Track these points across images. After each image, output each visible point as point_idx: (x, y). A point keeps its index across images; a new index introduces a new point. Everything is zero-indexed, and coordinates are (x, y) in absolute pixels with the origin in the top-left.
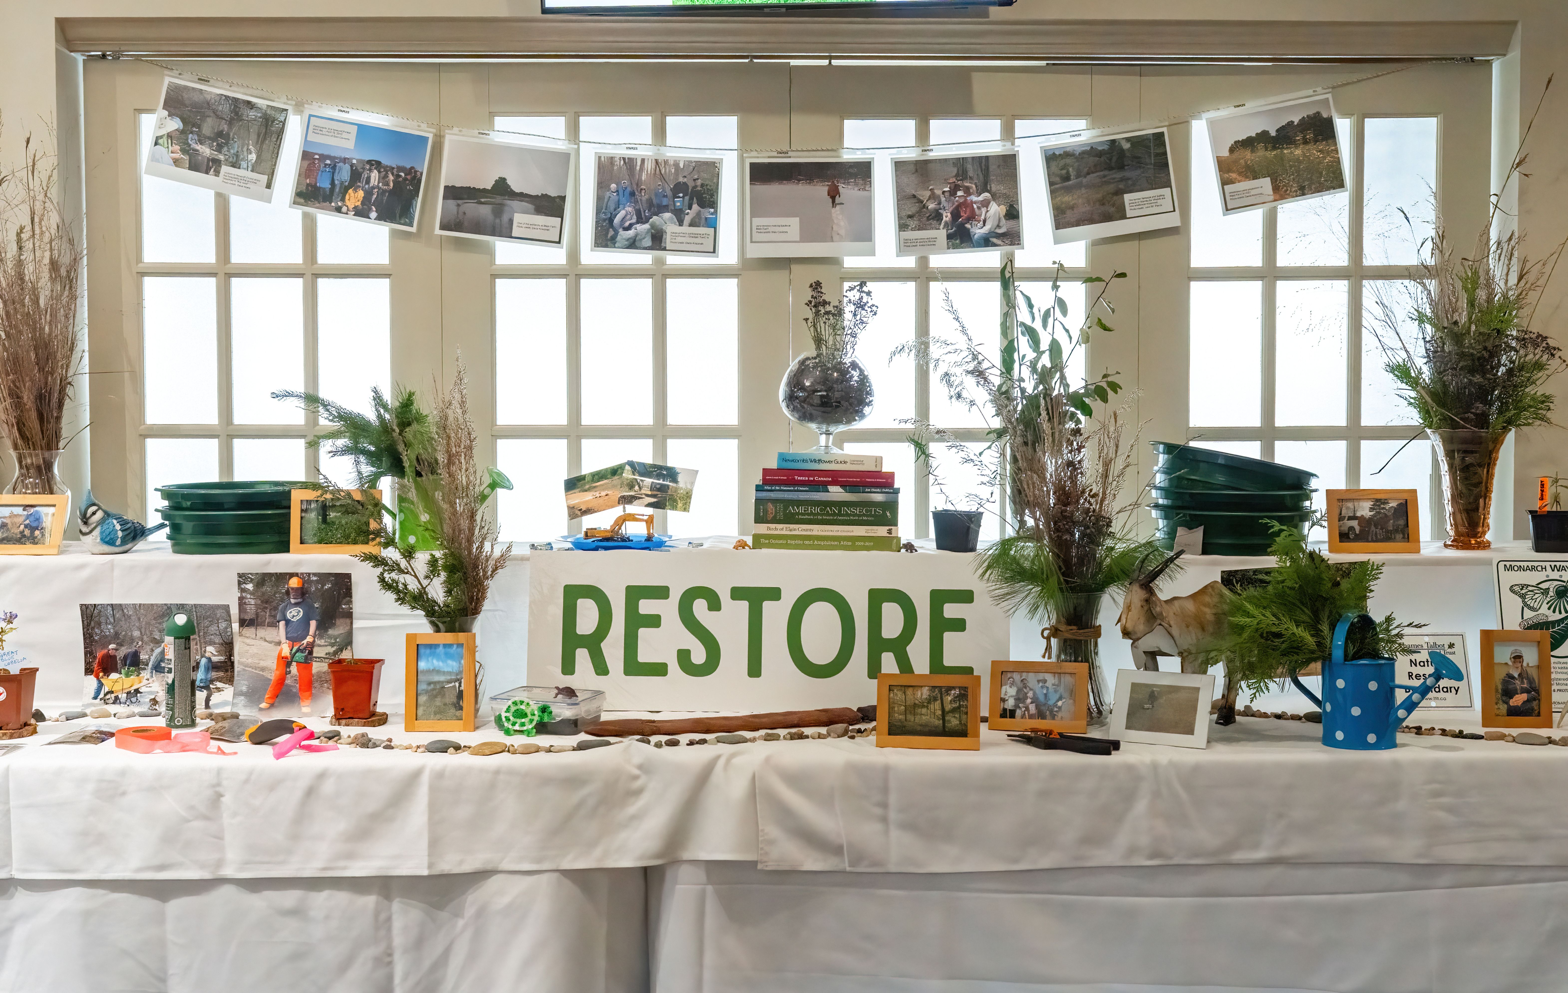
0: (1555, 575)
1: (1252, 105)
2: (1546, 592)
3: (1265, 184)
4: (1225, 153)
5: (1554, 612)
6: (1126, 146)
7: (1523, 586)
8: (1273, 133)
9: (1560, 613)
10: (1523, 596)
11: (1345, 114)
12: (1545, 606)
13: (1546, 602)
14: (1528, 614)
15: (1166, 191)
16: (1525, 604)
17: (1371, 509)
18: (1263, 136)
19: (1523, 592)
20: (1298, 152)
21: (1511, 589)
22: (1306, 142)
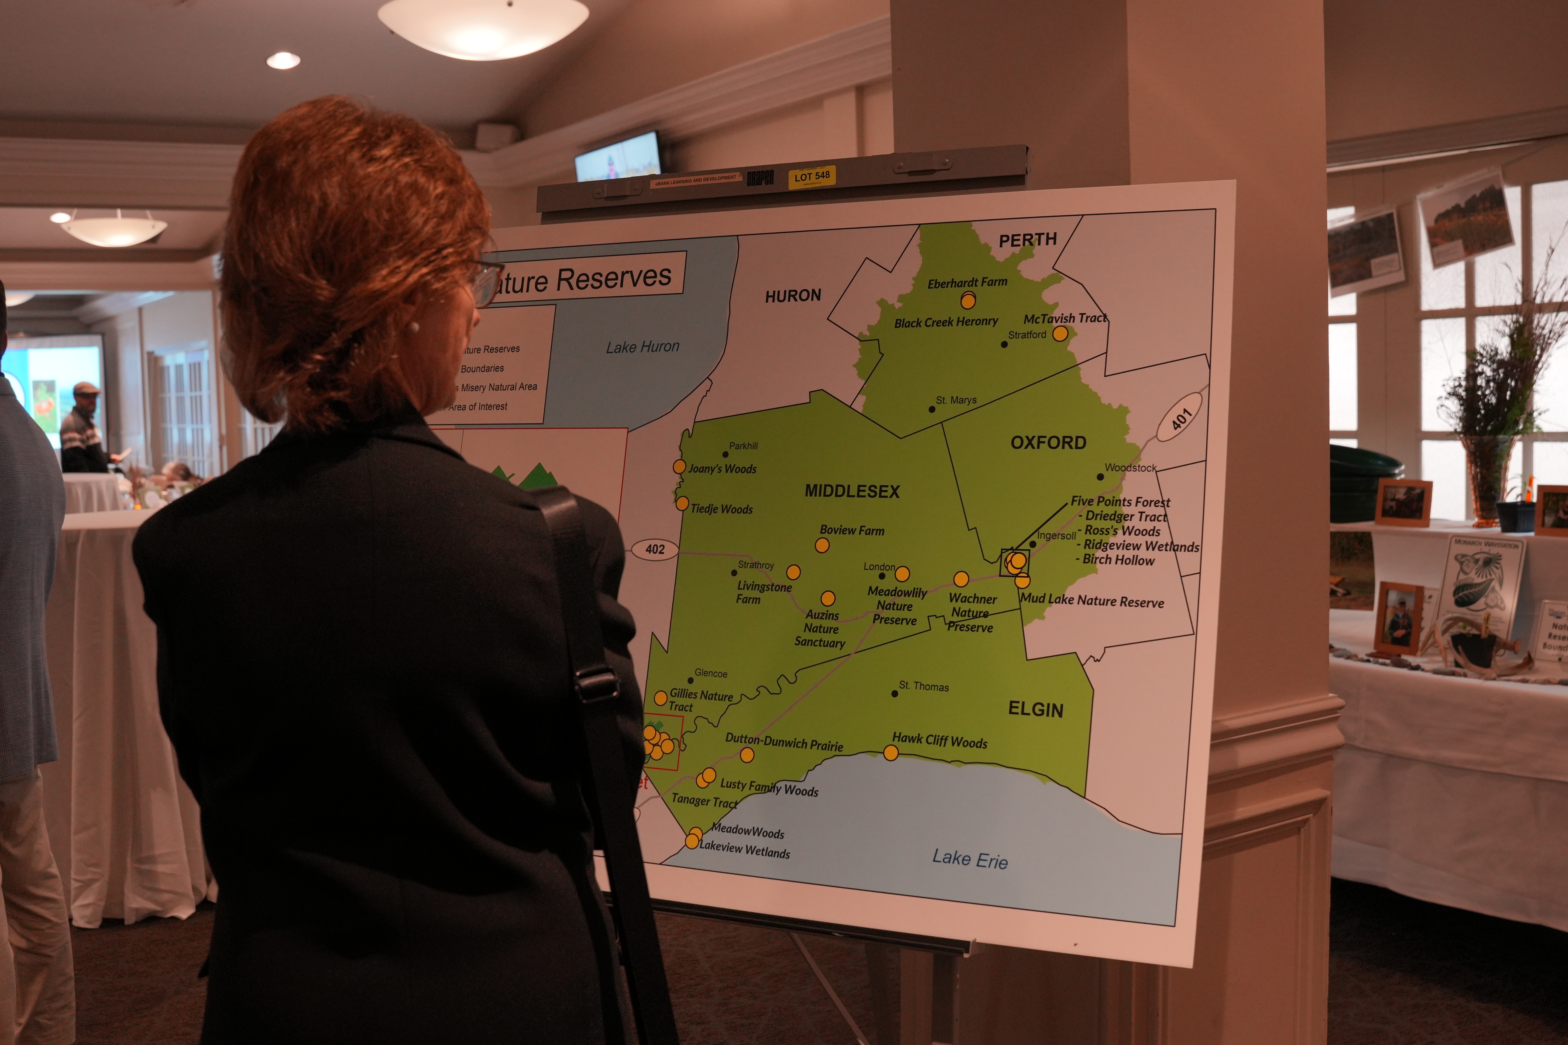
0: (1486, 549)
1: (1449, 186)
2: (1477, 561)
3: (1459, 244)
4: (1432, 224)
5: (1478, 576)
6: (1371, 224)
7: (1464, 556)
8: (1463, 205)
9: (1482, 578)
10: (1461, 563)
11: (1513, 183)
12: (1474, 572)
13: (1475, 568)
14: (1462, 577)
15: (1394, 256)
16: (1462, 570)
17: (1405, 494)
18: (1457, 209)
19: (1463, 560)
20: (1480, 218)
21: (1456, 558)
22: (1485, 210)
